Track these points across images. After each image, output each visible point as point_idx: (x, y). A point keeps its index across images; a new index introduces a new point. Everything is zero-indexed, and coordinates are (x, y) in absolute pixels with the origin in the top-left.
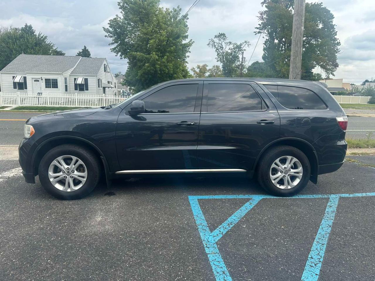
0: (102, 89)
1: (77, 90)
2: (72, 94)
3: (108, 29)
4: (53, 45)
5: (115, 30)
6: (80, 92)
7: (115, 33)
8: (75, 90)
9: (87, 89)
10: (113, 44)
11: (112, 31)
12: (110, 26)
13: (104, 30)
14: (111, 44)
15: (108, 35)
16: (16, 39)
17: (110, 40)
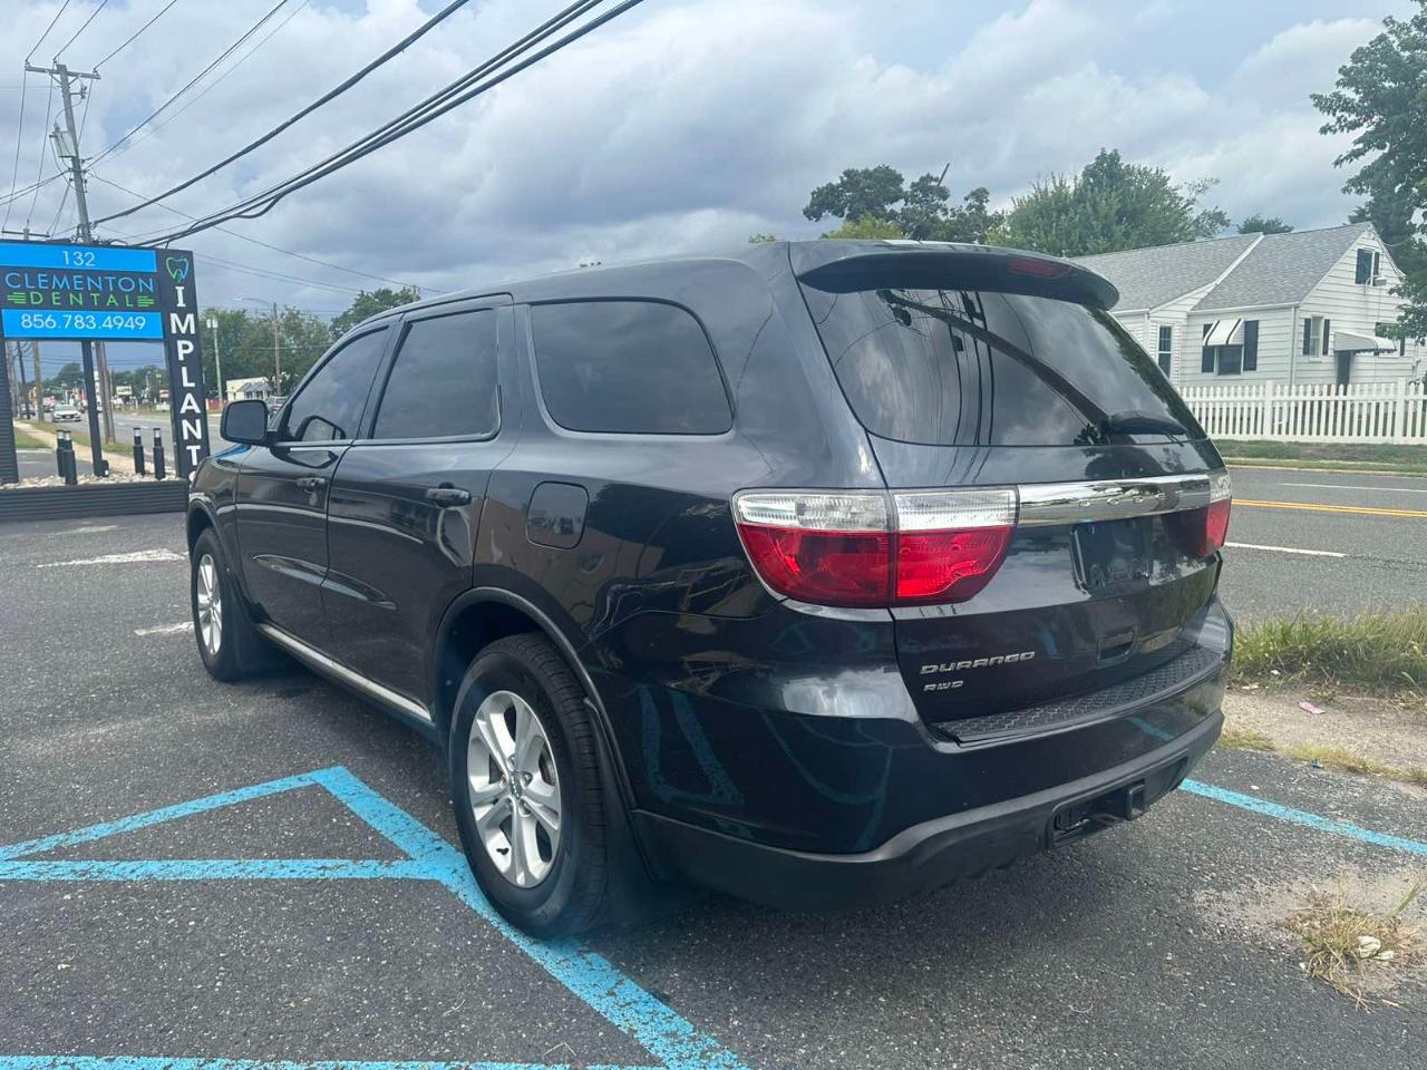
0: (1327, 363)
1: (1212, 371)
2: (1188, 388)
3: (1335, 94)
4: (1188, 205)
5: (1370, 90)
6: (1220, 377)
7: (1376, 101)
8: (1203, 371)
9: (1251, 366)
10: (1357, 157)
11: (1357, 98)
12: (1349, 77)
13: (1316, 105)
14: (1346, 158)
15: (1339, 120)
16: (1060, 212)
17: (1347, 141)
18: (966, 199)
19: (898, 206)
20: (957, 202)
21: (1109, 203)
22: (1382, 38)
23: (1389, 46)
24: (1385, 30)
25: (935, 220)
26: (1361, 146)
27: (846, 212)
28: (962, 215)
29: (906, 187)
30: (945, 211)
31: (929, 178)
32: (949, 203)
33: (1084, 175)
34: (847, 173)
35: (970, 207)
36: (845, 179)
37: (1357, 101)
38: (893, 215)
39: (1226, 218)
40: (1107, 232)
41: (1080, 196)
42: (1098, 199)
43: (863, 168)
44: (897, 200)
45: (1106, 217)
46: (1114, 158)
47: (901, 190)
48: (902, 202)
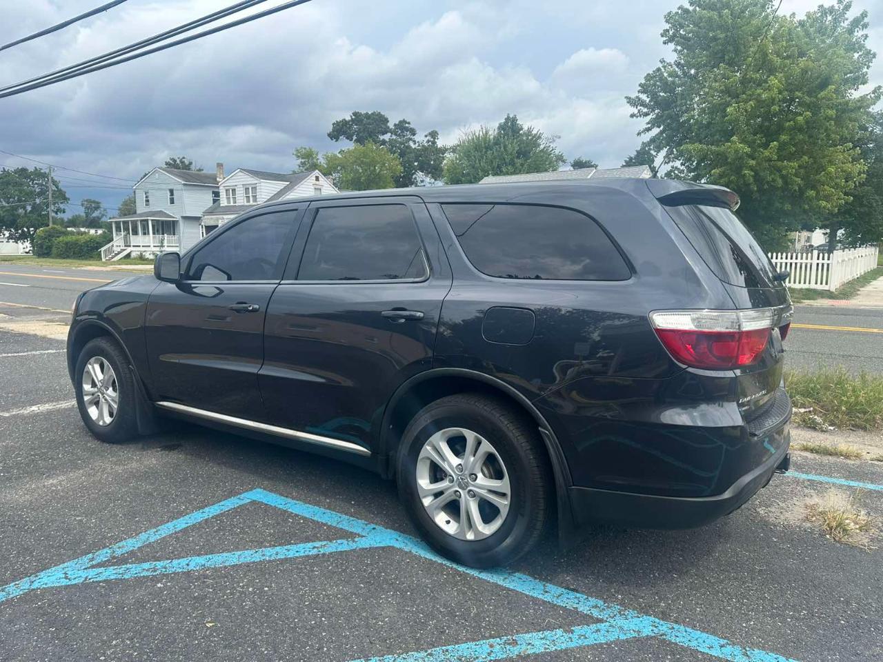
3: (637, 97)
5: (654, 96)
7: (657, 103)
10: (648, 131)
11: (648, 100)
12: (644, 89)
13: (628, 102)
14: (643, 132)
15: (639, 111)
16: (487, 148)
17: (643, 122)
18: (426, 136)
19: (387, 137)
20: (421, 138)
21: (513, 147)
22: (659, 69)
23: (662, 74)
24: (660, 65)
25: (409, 147)
26: (649, 126)
27: (355, 138)
28: (423, 146)
29: (391, 125)
30: (415, 142)
31: (404, 122)
32: (416, 138)
33: (499, 128)
34: (355, 114)
35: (428, 141)
36: (353, 117)
37: (647, 102)
38: (384, 142)
39: (564, 158)
40: (512, 163)
41: (497, 142)
42: (507, 143)
43: (365, 112)
44: (386, 133)
45: (511, 154)
46: (514, 120)
47: (389, 127)
48: (389, 134)
